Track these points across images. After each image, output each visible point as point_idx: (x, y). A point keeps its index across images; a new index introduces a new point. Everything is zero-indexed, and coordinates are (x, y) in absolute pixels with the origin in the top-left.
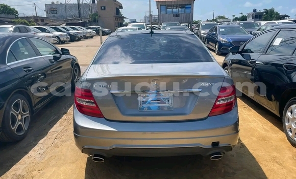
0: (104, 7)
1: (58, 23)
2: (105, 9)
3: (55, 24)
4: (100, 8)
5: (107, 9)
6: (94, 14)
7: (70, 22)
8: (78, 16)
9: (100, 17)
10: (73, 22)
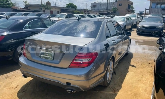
0: (121, 4)
1: (95, 13)
2: (121, 5)
3: (93, 13)
4: (119, 5)
5: (122, 5)
6: (115, 8)
7: (101, 12)
8: (106, 9)
9: (117, 10)
10: (103, 12)
